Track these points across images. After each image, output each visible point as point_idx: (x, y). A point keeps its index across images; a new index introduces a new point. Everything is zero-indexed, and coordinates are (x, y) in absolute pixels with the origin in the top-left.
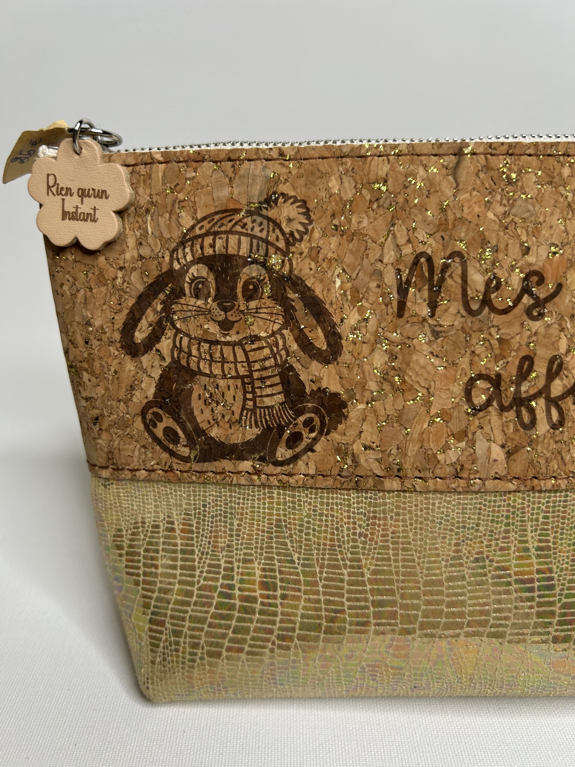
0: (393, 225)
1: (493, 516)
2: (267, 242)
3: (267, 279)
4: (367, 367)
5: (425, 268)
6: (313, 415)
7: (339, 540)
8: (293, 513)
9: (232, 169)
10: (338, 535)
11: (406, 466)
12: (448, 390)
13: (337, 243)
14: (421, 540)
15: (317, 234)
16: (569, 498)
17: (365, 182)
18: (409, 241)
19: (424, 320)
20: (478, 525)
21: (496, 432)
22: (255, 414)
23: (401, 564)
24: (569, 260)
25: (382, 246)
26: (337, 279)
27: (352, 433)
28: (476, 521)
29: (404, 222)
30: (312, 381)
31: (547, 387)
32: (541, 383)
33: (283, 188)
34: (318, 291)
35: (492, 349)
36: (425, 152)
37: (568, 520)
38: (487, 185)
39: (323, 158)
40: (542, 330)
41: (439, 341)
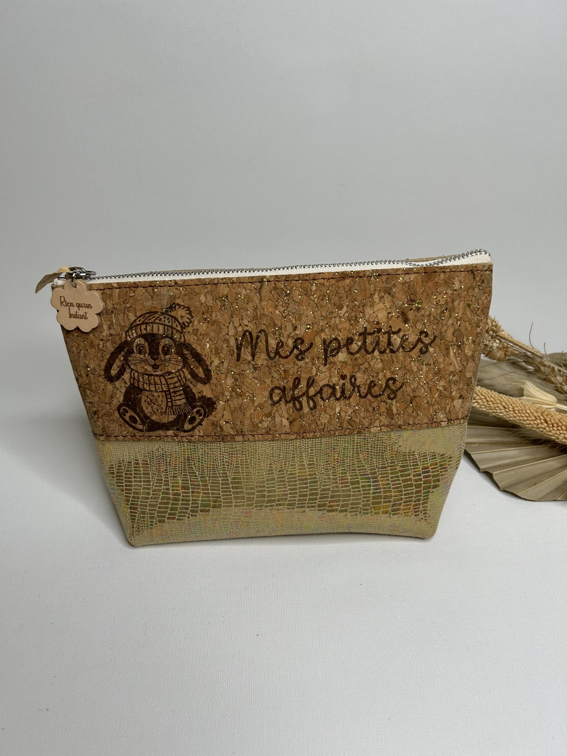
0: (232, 317)
1: (286, 451)
2: (172, 328)
3: (173, 345)
4: (224, 385)
5: (249, 337)
6: (200, 408)
7: (216, 465)
8: (195, 454)
9: (153, 291)
10: (216, 462)
11: (244, 430)
12: (262, 394)
13: (206, 327)
14: (254, 463)
15: (196, 323)
16: (322, 441)
17: (217, 297)
18: (240, 325)
19: (250, 362)
20: (280, 455)
21: (284, 413)
22: (173, 409)
23: (245, 474)
24: (316, 331)
25: (228, 327)
26: (208, 344)
27: (219, 415)
28: (279, 453)
29: (237, 316)
30: (198, 392)
31: (307, 391)
32: (304, 389)
33: (178, 301)
34: (199, 350)
35: (281, 375)
36: (246, 281)
37: (323, 451)
38: (275, 297)
39: (197, 285)
40: (303, 365)
41: (257, 372)
